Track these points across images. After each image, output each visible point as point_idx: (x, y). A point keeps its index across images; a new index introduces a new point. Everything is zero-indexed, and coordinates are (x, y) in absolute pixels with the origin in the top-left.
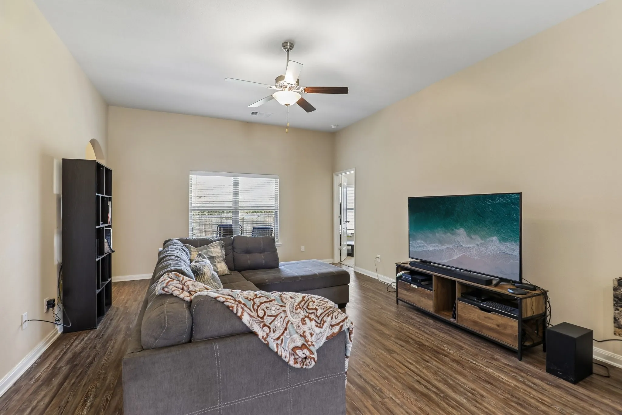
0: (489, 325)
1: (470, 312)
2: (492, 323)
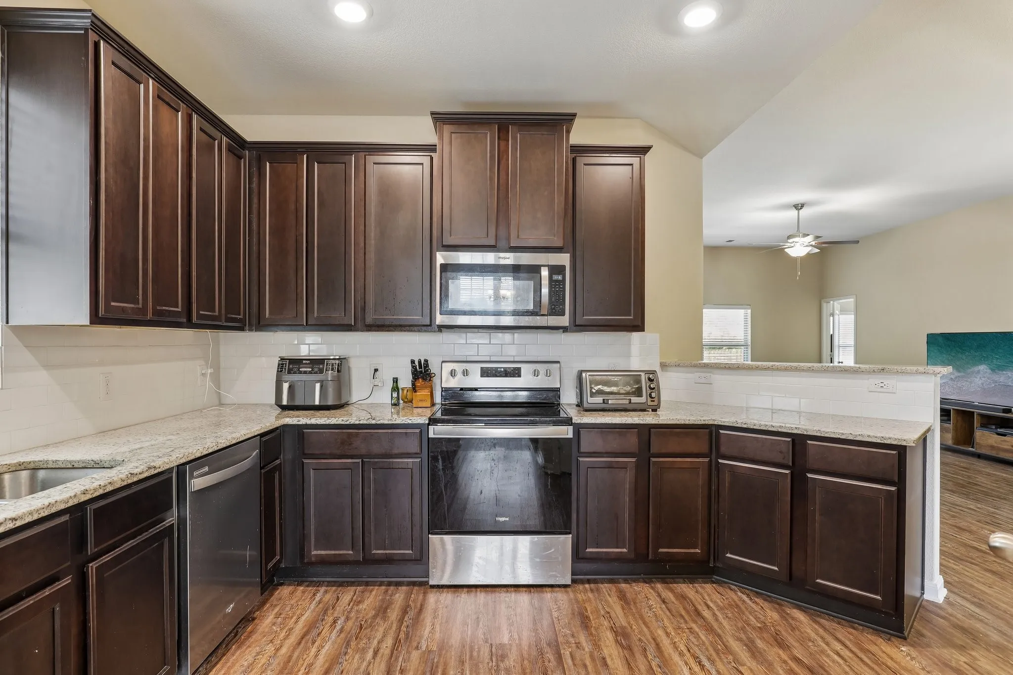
0: (1005, 447)
1: (988, 439)
2: (1008, 445)
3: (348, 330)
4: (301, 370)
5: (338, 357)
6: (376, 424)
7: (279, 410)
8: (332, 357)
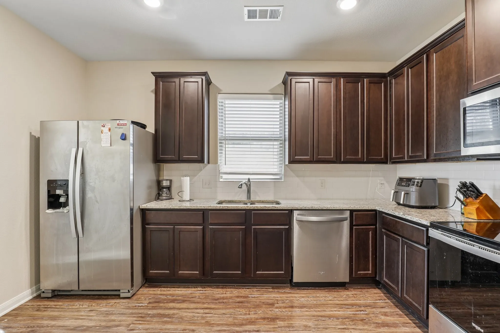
3: (424, 162)
4: (402, 184)
5: (422, 178)
6: (405, 219)
7: (396, 205)
8: (417, 178)
